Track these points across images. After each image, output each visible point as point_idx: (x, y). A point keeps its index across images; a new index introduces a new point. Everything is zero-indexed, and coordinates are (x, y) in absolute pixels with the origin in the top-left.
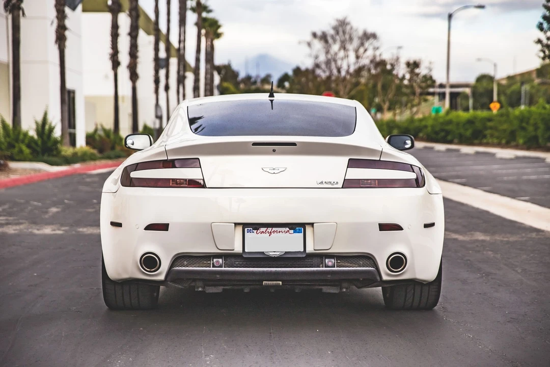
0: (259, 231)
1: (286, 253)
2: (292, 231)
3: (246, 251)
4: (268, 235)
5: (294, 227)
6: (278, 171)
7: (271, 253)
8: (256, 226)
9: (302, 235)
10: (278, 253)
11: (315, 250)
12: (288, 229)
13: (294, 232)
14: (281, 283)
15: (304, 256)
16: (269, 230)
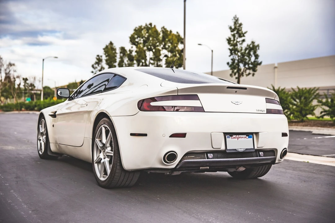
0: (232, 137)
1: (246, 149)
2: (247, 137)
3: (228, 148)
4: (237, 139)
5: (249, 134)
6: (239, 103)
7: (239, 150)
8: (231, 134)
9: (252, 139)
10: (243, 150)
11: (257, 147)
12: (245, 136)
13: (249, 138)
14: (208, 167)
15: (254, 151)
16: (237, 136)
